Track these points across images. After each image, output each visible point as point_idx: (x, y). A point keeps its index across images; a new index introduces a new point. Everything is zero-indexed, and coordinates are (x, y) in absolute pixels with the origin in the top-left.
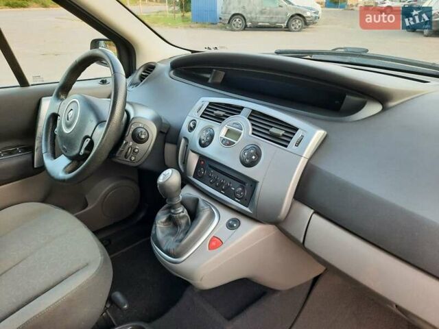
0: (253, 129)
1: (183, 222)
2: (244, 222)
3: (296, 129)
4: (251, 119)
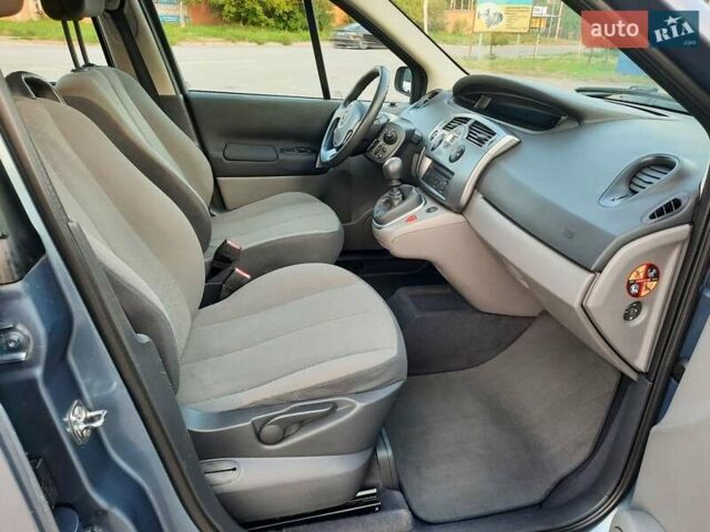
0: (468, 135)
1: (396, 203)
2: (440, 209)
3: (494, 134)
4: (470, 128)
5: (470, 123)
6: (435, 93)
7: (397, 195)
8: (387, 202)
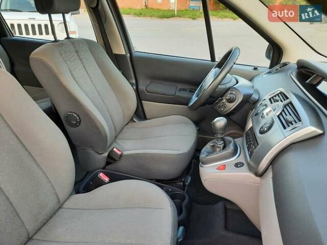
0: (281, 113)
1: (218, 150)
2: (246, 166)
3: (300, 120)
4: (285, 106)
5: (287, 101)
6: (285, 64)
7: (220, 144)
8: (213, 146)
